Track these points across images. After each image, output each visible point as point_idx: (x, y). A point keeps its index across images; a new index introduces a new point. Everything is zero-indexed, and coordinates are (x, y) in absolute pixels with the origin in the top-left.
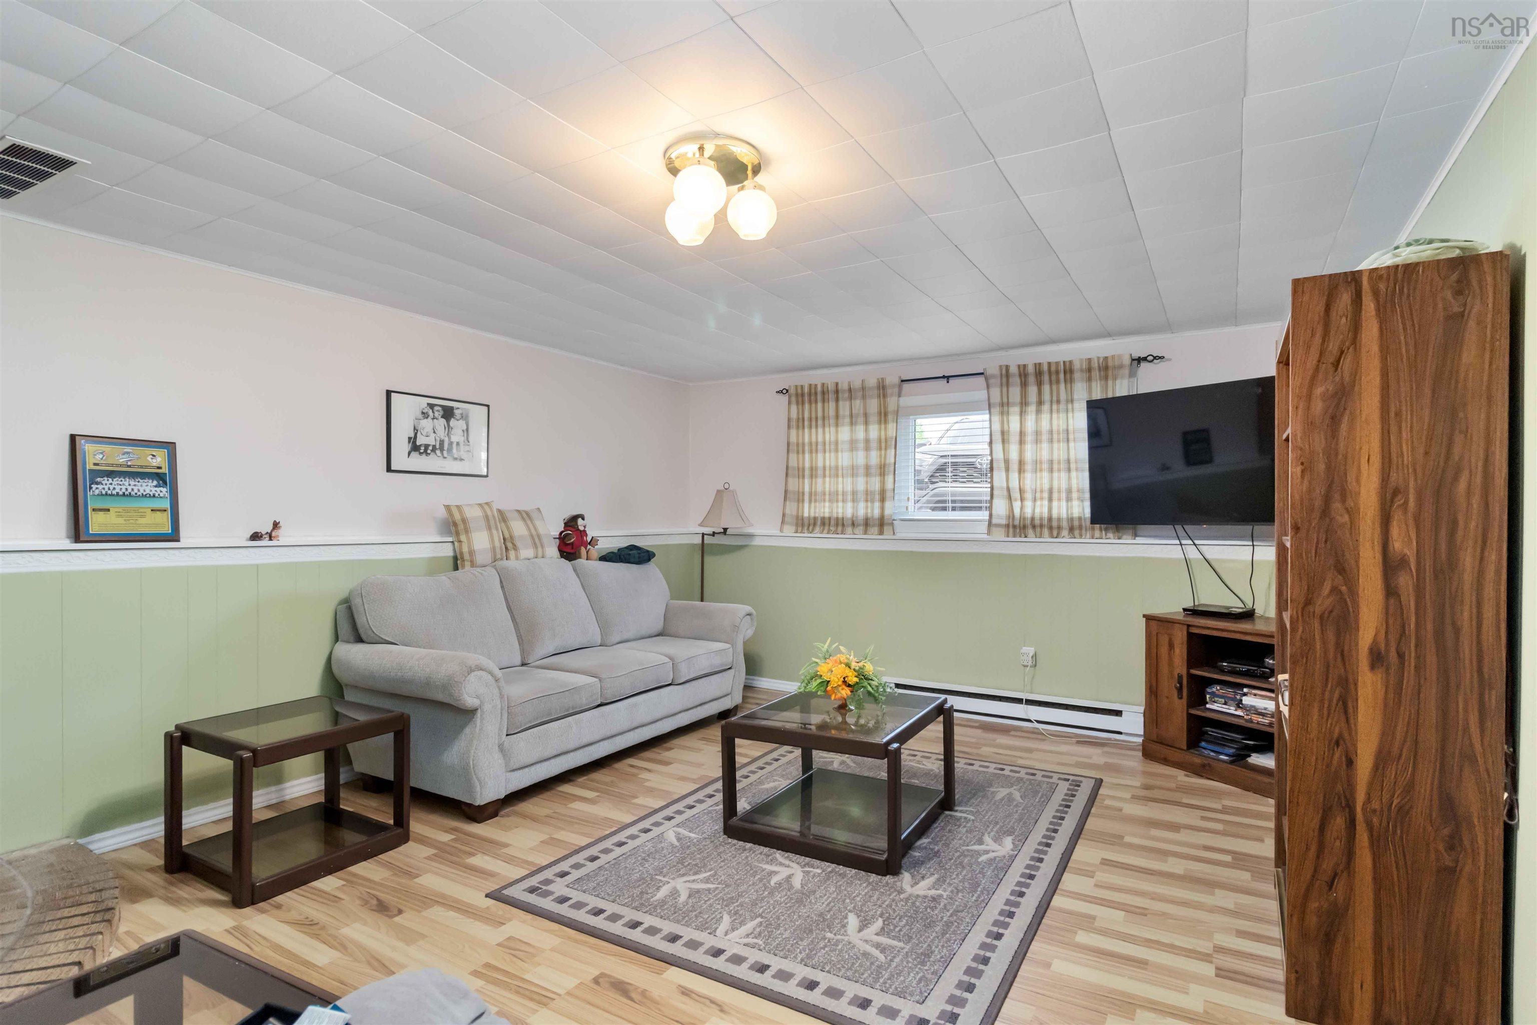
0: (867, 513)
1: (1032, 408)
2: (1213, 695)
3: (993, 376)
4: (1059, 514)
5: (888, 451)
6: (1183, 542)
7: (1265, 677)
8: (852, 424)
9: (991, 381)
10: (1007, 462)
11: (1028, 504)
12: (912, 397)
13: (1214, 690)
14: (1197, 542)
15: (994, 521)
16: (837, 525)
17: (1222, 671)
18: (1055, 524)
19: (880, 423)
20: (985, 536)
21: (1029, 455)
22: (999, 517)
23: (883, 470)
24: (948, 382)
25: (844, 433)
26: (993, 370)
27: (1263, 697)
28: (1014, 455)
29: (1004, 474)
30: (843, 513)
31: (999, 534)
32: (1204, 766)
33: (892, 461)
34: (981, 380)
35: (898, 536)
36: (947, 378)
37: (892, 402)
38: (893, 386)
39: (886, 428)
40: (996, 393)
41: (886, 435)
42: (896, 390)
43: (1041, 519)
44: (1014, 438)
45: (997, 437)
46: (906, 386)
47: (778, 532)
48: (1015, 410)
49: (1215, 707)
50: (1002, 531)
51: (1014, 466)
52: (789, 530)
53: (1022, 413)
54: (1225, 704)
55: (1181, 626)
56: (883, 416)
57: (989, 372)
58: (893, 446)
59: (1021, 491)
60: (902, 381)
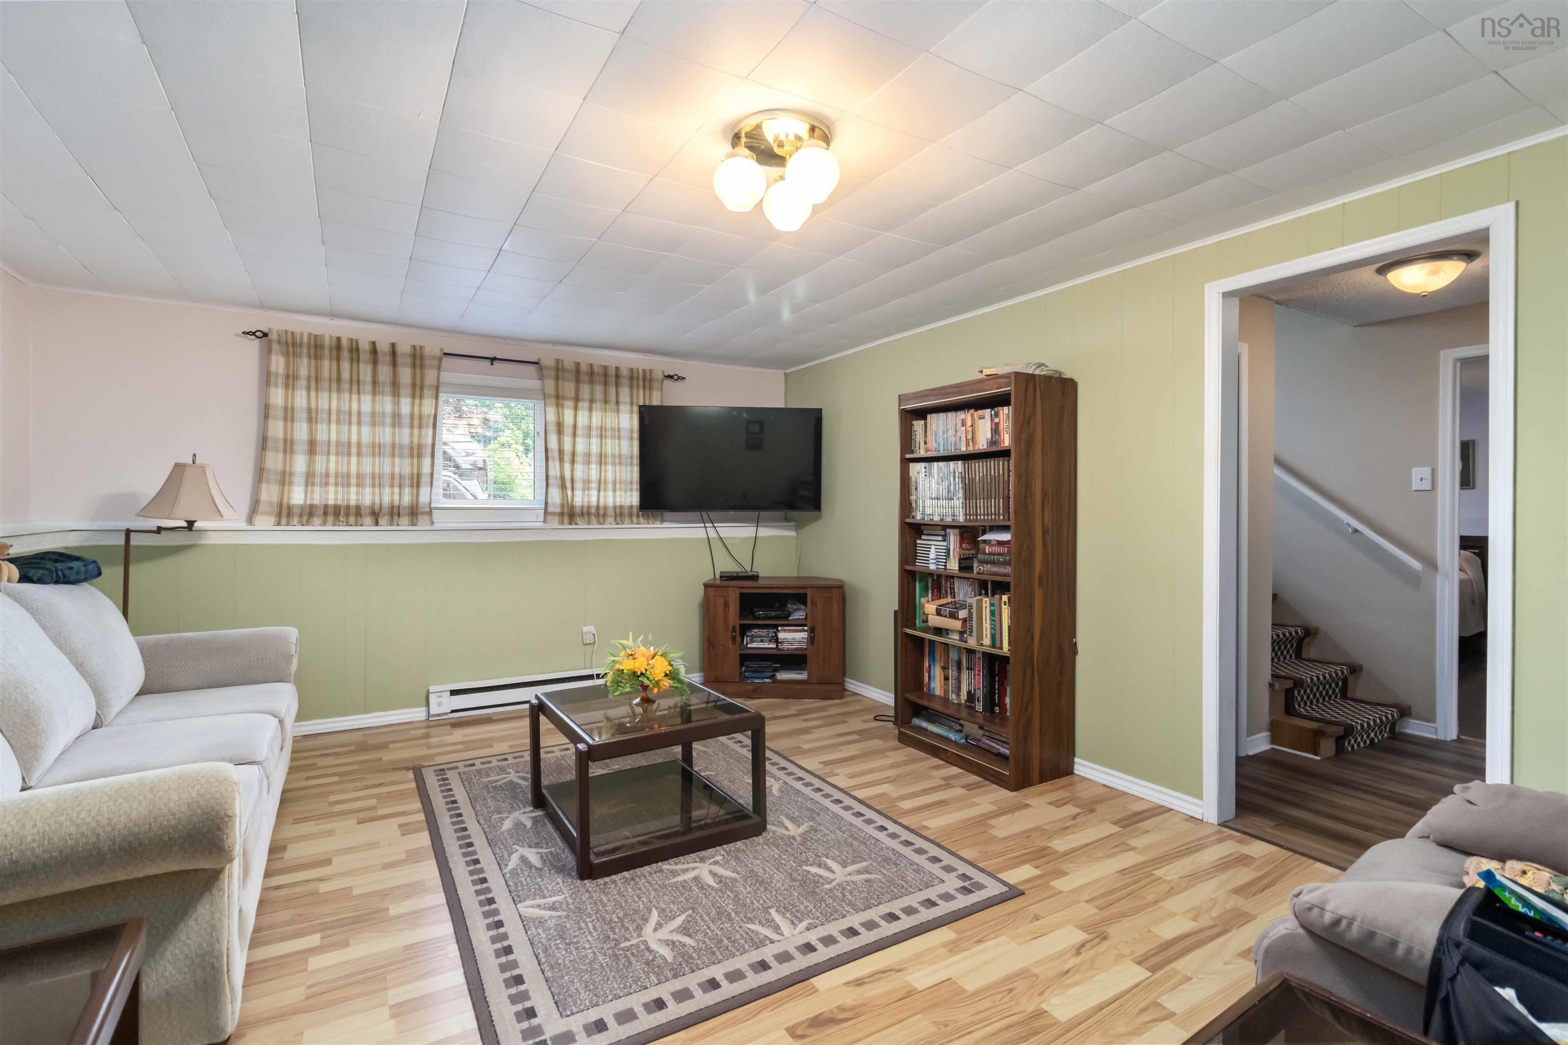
0: (392, 501)
1: (584, 405)
2: (753, 637)
3: (547, 368)
4: (605, 503)
5: (424, 431)
6: (707, 525)
7: (786, 617)
8: (374, 393)
9: (545, 372)
10: (561, 452)
11: (578, 493)
12: (452, 373)
13: (753, 633)
14: (715, 525)
15: (550, 509)
16: (347, 515)
17: (758, 618)
18: (601, 512)
19: (413, 397)
20: (542, 524)
21: (580, 448)
22: (554, 505)
23: (416, 452)
24: (492, 364)
25: (366, 403)
26: (548, 361)
27: (790, 631)
28: (567, 447)
29: (557, 464)
30: (357, 500)
31: (554, 522)
32: (755, 690)
33: (430, 441)
34: (532, 369)
35: (437, 526)
36: (493, 360)
37: (430, 376)
38: (433, 357)
39: (420, 405)
40: (550, 385)
41: (420, 411)
42: (436, 362)
43: (589, 507)
44: (568, 430)
45: (552, 428)
46: (446, 360)
47: (243, 525)
48: (569, 404)
49: (754, 645)
50: (556, 518)
51: (567, 458)
52: (264, 522)
53: (576, 408)
54: (762, 641)
55: (734, 589)
56: (417, 390)
57: (544, 362)
58: (431, 425)
59: (572, 481)
60: (445, 354)
